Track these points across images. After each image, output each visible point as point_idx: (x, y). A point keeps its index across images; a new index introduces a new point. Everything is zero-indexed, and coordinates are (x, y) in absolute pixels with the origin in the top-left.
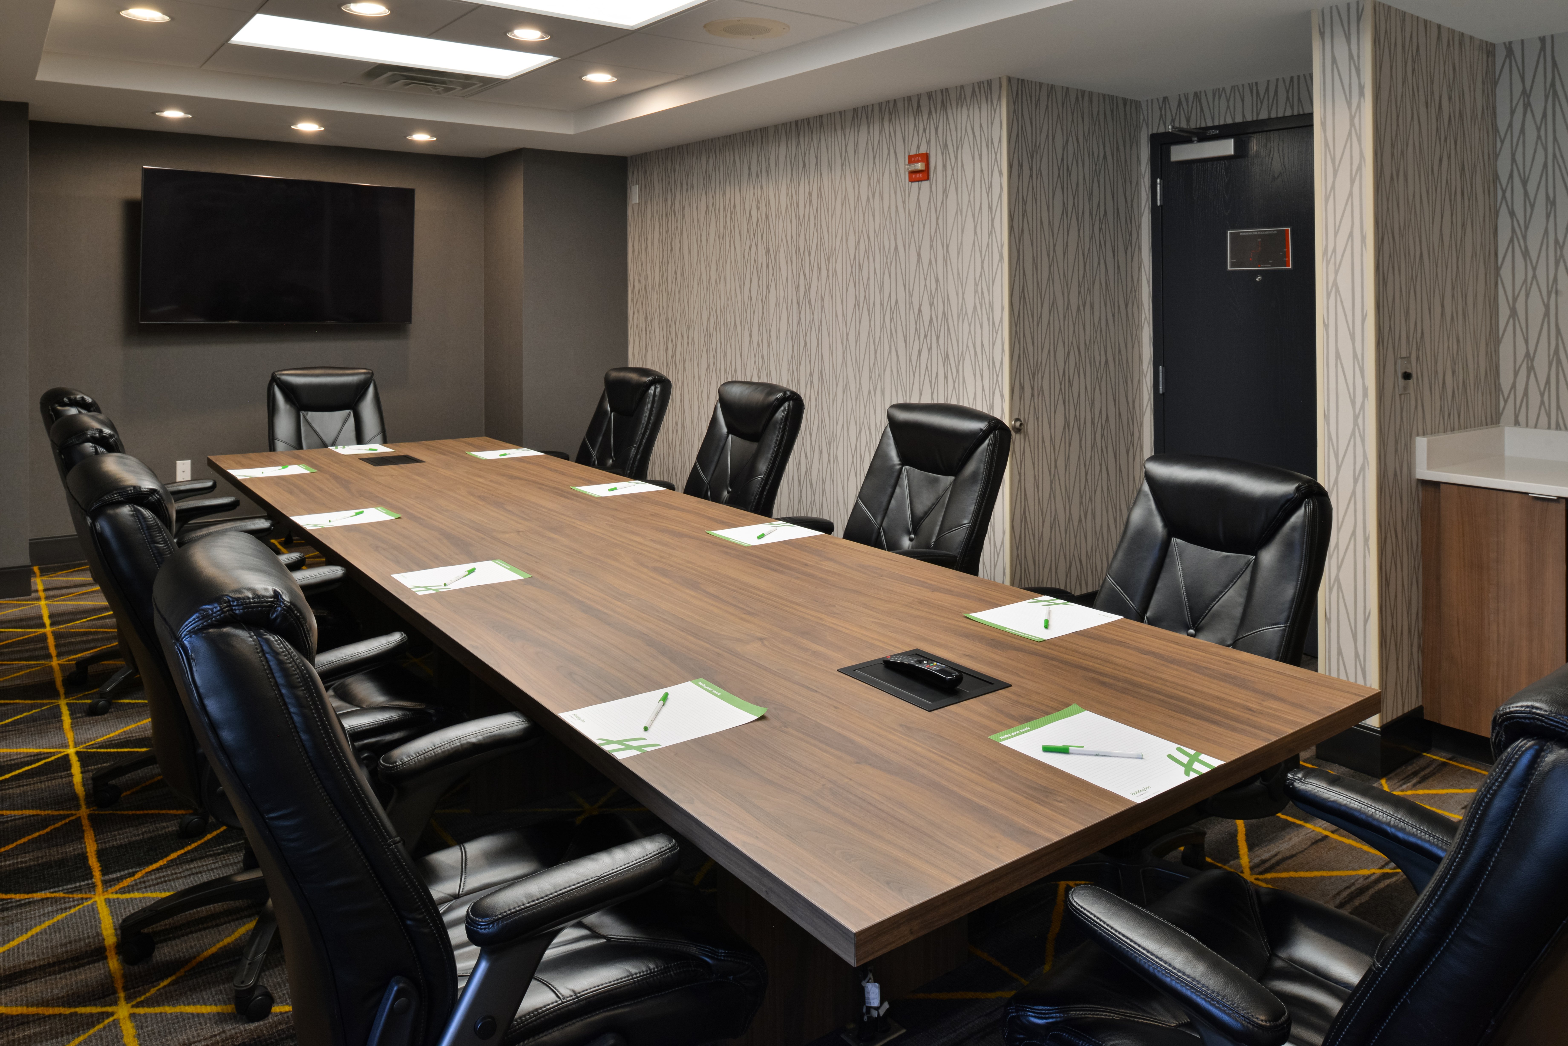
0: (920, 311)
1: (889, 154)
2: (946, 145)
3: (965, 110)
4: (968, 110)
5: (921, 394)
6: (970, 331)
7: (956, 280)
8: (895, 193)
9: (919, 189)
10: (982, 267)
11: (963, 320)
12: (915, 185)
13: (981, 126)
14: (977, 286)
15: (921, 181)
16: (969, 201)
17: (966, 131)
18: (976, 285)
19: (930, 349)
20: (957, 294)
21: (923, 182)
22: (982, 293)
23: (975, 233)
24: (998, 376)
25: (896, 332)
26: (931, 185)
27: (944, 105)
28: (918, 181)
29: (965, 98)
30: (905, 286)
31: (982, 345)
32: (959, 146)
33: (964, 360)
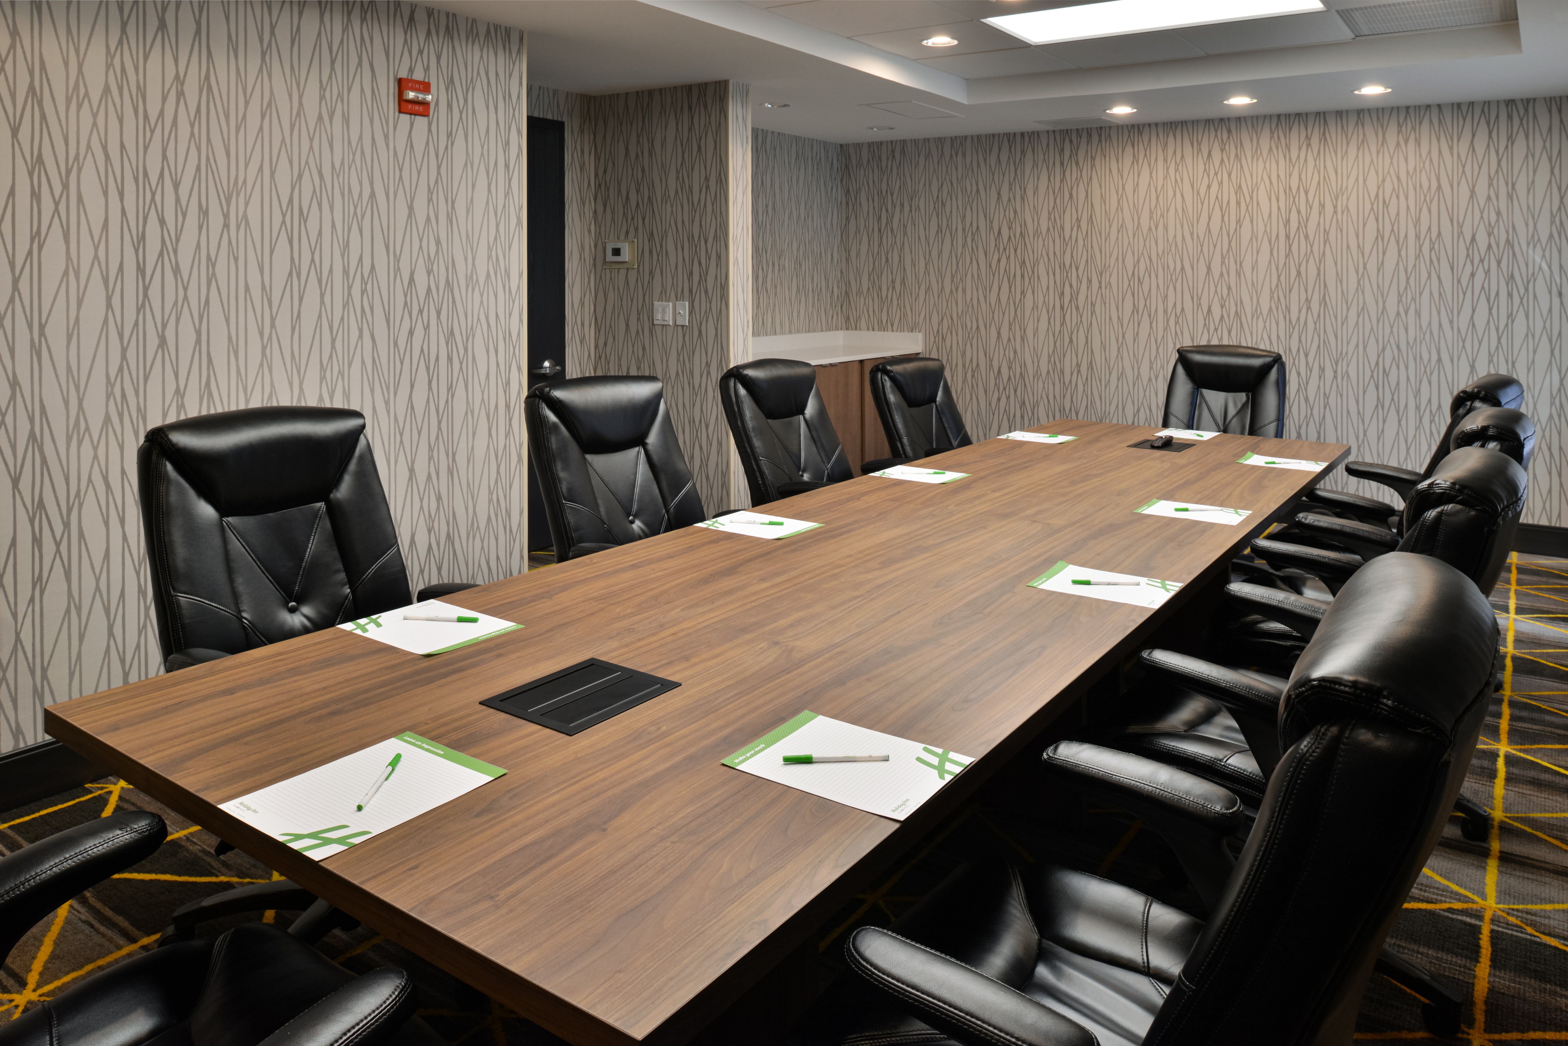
0: (412, 280)
1: (360, 64)
2: (452, 81)
3: (477, 48)
4: (482, 50)
5: (412, 386)
6: (482, 302)
7: (464, 243)
8: (372, 121)
9: (412, 124)
10: (497, 230)
11: (473, 290)
12: (405, 118)
13: (497, 74)
14: (491, 251)
15: (415, 115)
16: (482, 154)
17: (478, 73)
18: (490, 249)
19: (427, 328)
20: (466, 259)
21: (418, 117)
22: (497, 259)
23: (489, 191)
24: (514, 348)
25: (372, 309)
26: (430, 124)
27: (449, 32)
28: (411, 114)
29: (477, 34)
30: (387, 248)
31: (497, 316)
32: (469, 87)
33: (474, 336)
